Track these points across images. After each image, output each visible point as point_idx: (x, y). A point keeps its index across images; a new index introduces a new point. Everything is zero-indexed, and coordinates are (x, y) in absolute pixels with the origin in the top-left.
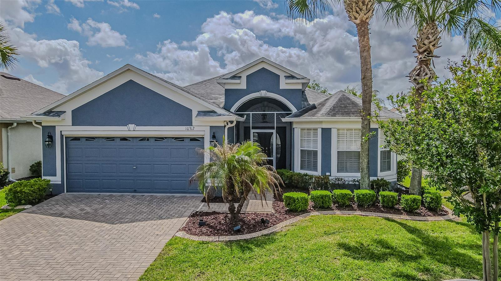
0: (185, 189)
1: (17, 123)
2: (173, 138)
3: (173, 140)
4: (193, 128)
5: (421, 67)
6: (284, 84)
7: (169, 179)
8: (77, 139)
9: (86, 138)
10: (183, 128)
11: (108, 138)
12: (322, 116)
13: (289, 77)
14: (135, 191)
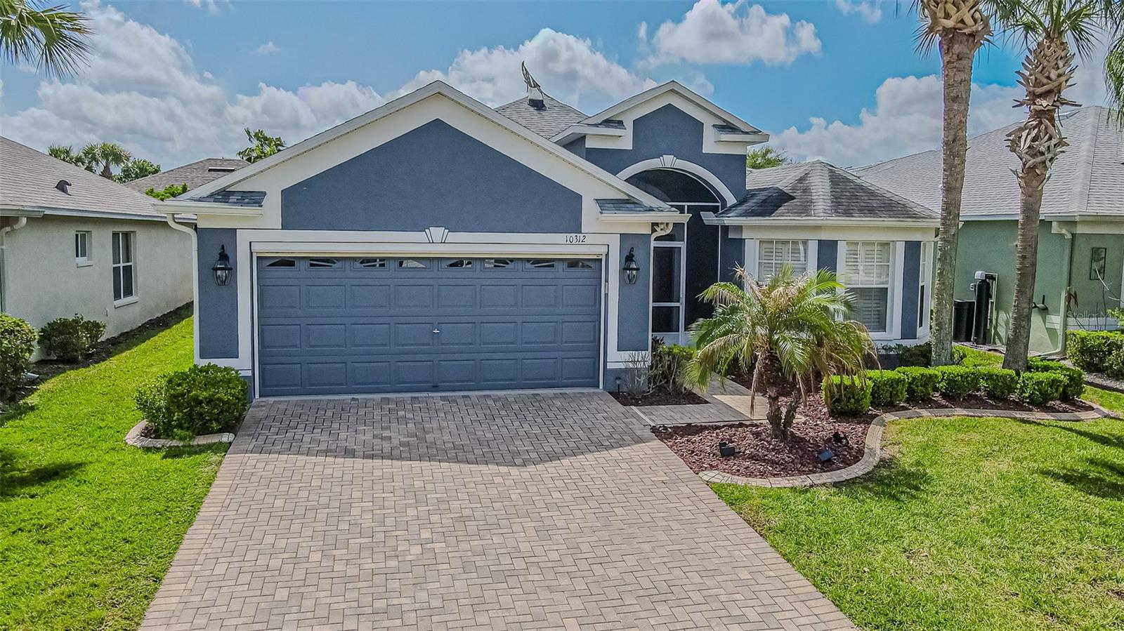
0: (554, 379)
1: (28, 218)
2: (528, 260)
3: (528, 265)
4: (582, 238)
5: (1041, 123)
6: (712, 143)
7: (518, 355)
8: (287, 262)
9: (311, 260)
10: (561, 237)
11: (367, 261)
12: (825, 215)
13: (725, 129)
14: (436, 387)
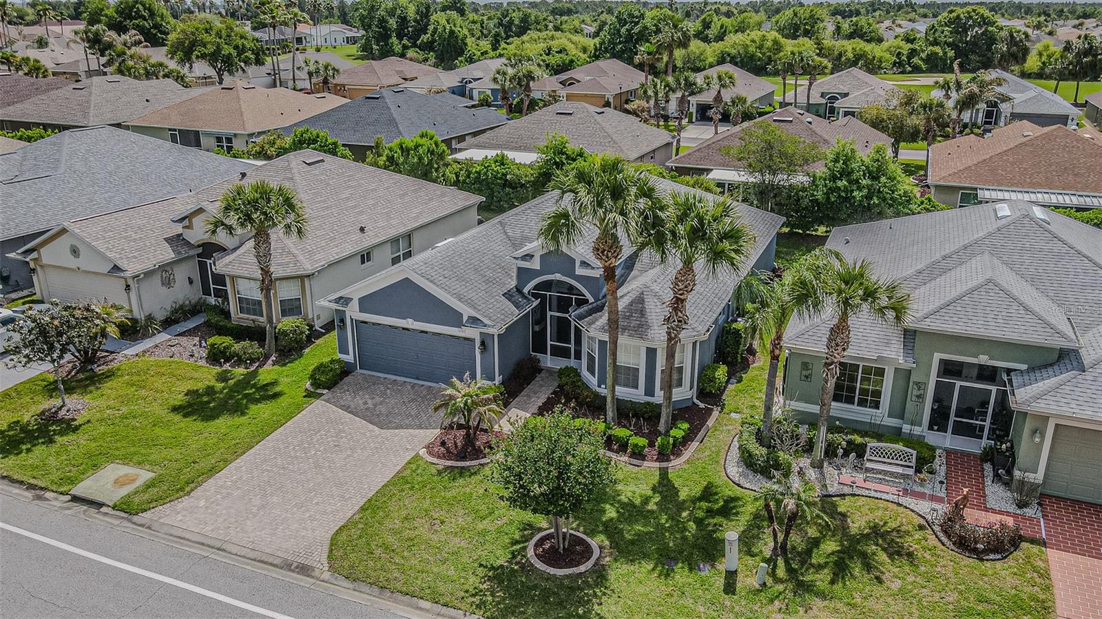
3: (449, 337)
4: (464, 331)
6: (579, 270)
8: (365, 322)
9: (373, 323)
10: (456, 329)
13: (584, 264)
14: (417, 378)
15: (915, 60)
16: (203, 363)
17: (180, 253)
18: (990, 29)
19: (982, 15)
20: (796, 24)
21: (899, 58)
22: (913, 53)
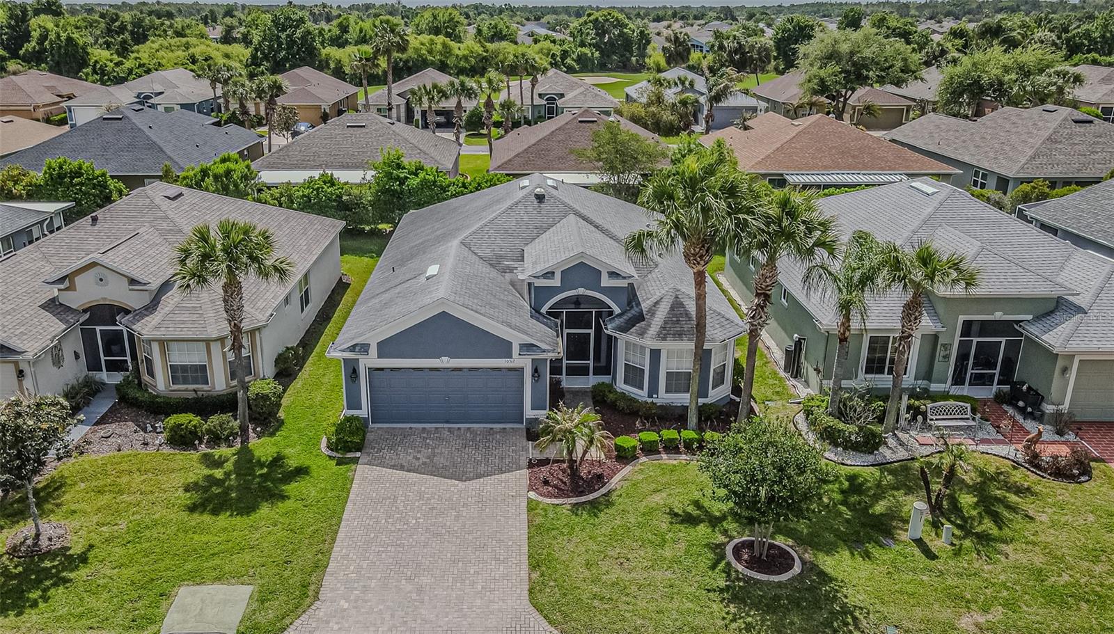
0: (502, 420)
3: (489, 370)
4: (513, 360)
6: (606, 282)
8: (381, 369)
9: (391, 369)
10: (504, 360)
13: (614, 275)
14: (447, 422)
15: (568, 61)
16: (167, 450)
17: (67, 321)
18: (625, 30)
19: (617, 18)
20: (437, 27)
21: (555, 60)
22: (565, 54)
